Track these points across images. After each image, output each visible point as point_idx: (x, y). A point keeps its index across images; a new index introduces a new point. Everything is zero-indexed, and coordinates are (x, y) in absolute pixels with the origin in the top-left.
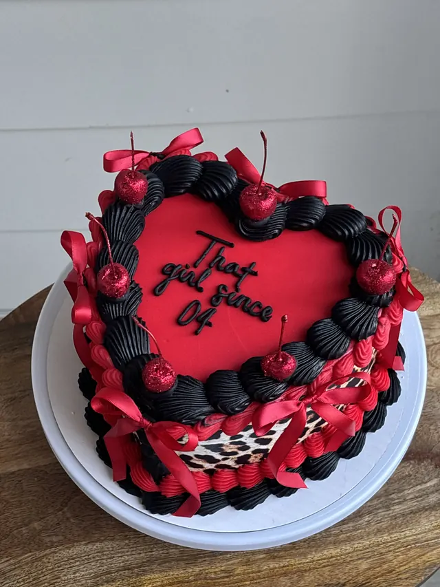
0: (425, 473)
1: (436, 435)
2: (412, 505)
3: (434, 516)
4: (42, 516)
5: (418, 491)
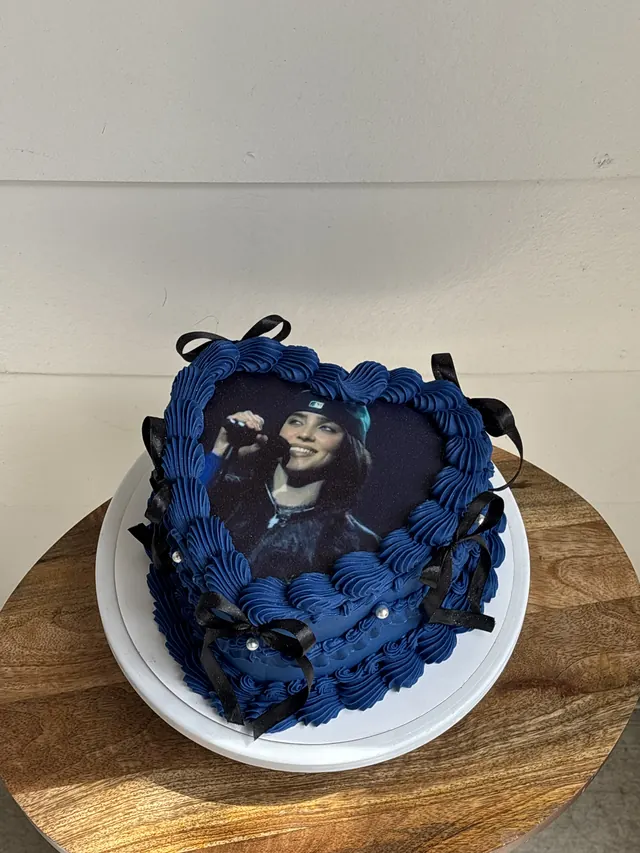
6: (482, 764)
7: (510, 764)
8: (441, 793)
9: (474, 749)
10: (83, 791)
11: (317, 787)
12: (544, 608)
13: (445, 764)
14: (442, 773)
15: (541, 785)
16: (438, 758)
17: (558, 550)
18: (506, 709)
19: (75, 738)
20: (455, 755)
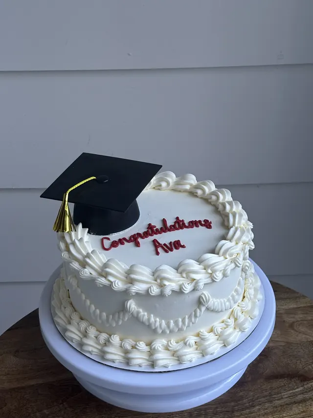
0: (295, 384)
1: (301, 365)
2: (287, 400)
3: (302, 406)
4: (49, 407)
5: (290, 393)
6: (258, 413)
9: (253, 406)
12: (287, 342)
13: (237, 414)
16: (233, 411)
17: (294, 317)
18: (270, 388)
19: (25, 407)
20: (243, 410)
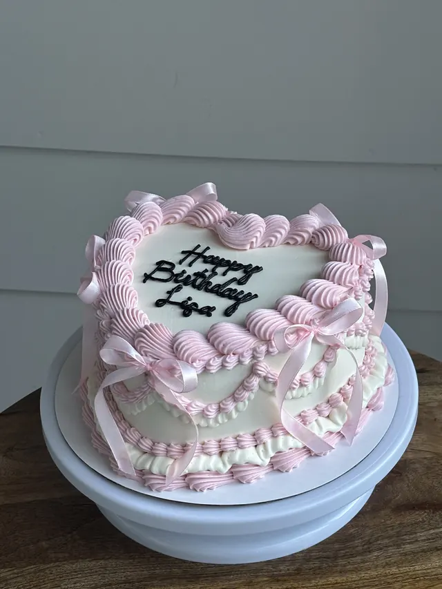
6: (375, 563)
7: (402, 563)
8: (336, 583)
9: (370, 552)
10: (15, 573)
11: (225, 576)
12: (436, 454)
13: (341, 562)
14: (339, 568)
15: (430, 580)
16: (336, 558)
18: (399, 524)
20: (352, 556)
